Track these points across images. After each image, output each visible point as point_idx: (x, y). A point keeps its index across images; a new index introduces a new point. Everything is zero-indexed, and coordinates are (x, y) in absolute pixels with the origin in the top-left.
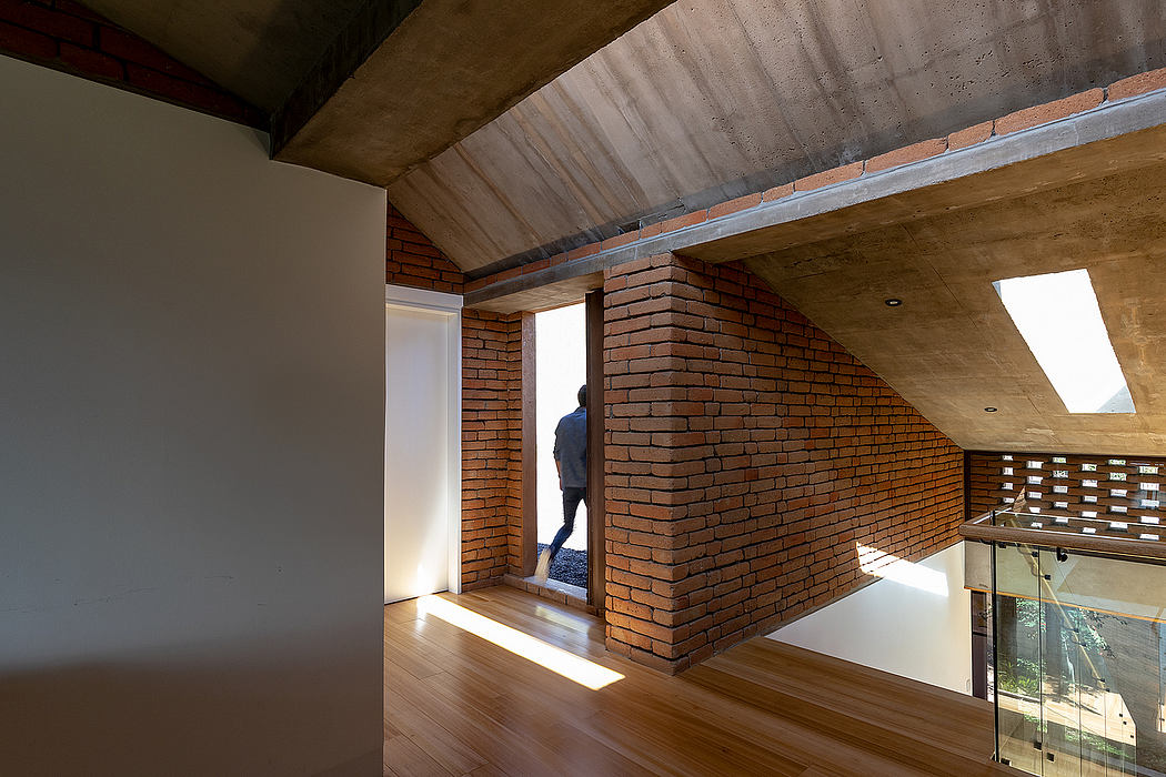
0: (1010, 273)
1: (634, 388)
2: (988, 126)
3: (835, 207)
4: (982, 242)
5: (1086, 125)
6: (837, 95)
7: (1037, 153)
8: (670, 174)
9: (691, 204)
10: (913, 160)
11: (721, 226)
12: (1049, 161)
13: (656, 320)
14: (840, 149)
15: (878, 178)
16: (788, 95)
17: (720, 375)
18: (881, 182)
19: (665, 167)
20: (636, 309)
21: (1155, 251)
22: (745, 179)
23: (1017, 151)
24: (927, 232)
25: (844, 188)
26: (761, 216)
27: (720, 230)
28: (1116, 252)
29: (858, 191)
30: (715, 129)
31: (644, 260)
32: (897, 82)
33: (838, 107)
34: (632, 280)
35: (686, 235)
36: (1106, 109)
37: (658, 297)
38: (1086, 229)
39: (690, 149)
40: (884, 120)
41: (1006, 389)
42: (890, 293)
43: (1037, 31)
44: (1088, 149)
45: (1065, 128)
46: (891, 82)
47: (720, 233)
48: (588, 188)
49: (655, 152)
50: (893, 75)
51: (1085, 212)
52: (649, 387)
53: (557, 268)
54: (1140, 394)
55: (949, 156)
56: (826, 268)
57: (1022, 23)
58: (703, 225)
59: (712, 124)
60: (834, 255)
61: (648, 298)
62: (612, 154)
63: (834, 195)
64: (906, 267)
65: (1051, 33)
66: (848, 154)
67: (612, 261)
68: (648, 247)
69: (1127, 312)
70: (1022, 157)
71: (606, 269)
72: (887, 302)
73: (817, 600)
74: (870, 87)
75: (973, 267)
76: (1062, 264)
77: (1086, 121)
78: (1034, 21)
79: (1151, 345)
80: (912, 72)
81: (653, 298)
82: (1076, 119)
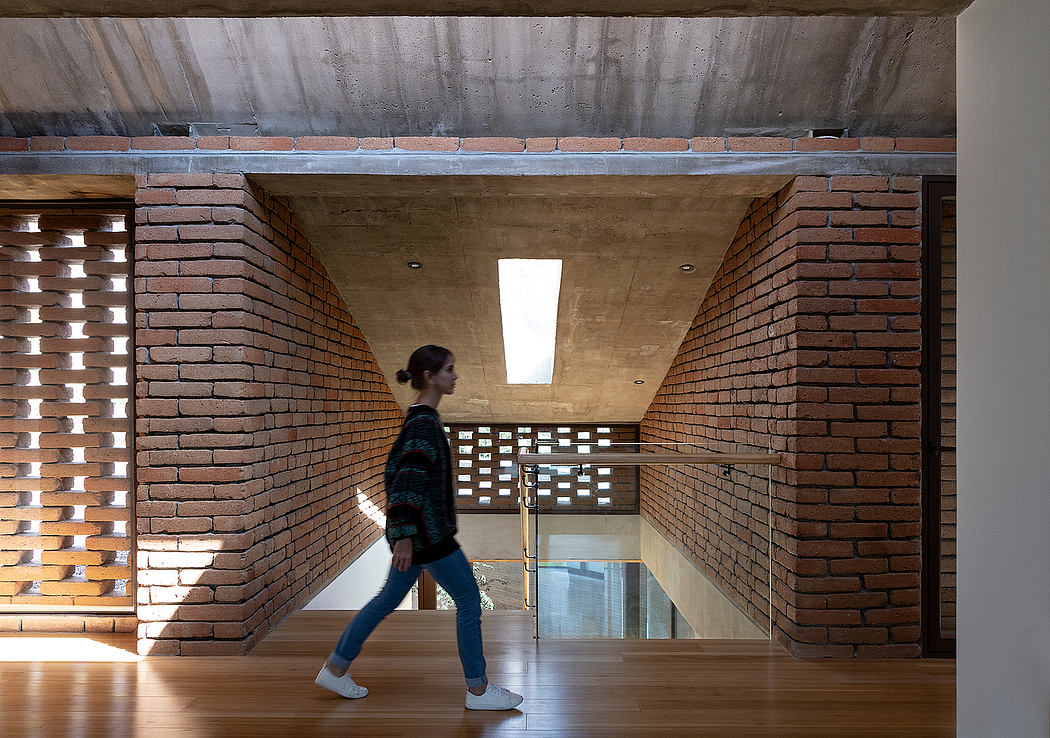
0: (511, 255)
1: (184, 328)
2: (552, 140)
3: (434, 173)
4: (506, 225)
5: (612, 162)
6: (449, 75)
7: (583, 172)
8: (253, 87)
9: (267, 125)
10: (500, 151)
11: (311, 161)
12: (587, 179)
13: (221, 249)
14: (436, 119)
15: (471, 157)
16: (408, 58)
17: (273, 321)
18: (473, 161)
19: (250, 78)
20: (189, 232)
21: (604, 254)
22: (338, 118)
23: (572, 167)
24: (471, 208)
25: (443, 157)
26: (358, 162)
27: (309, 164)
28: (583, 250)
29: (454, 163)
30: (325, 61)
31: (204, 175)
32: (497, 83)
33: (446, 85)
34: (183, 196)
35: (265, 160)
36: (622, 155)
37: (223, 223)
38: (573, 229)
39: (288, 70)
40: (478, 107)
41: (469, 359)
42: (416, 256)
43: (591, 85)
44: (610, 178)
45: (600, 160)
46: (493, 82)
47: (309, 168)
48: (130, 68)
49: (244, 59)
50: (496, 76)
51: (577, 217)
52: (210, 327)
53: (44, 156)
54: (560, 366)
55: (526, 156)
56: (371, 221)
57: (584, 76)
58: (290, 155)
59: (323, 54)
60: (385, 211)
61: (209, 222)
62: (183, 41)
63: (433, 161)
64: (441, 235)
65: (598, 90)
66: (442, 127)
67: (148, 165)
68: (209, 161)
69: (573, 297)
70: (575, 172)
71: (140, 174)
72: (410, 264)
73: (331, 572)
74: (476, 79)
75: (490, 245)
76: (549, 253)
77: (612, 158)
78: (592, 78)
79: (579, 326)
80: (509, 80)
81: (217, 223)
82: (605, 156)
